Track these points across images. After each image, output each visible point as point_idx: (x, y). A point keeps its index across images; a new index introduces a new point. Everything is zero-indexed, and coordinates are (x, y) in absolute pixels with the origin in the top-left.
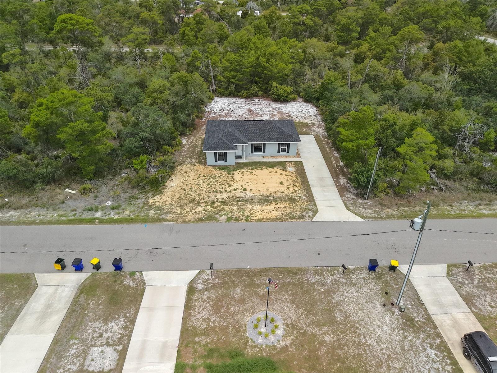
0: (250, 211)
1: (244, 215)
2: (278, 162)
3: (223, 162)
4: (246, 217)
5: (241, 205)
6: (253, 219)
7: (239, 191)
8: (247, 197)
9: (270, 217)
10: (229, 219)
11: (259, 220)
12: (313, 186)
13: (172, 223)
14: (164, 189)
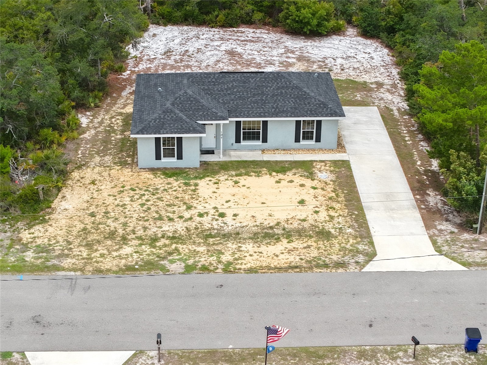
0: (234, 253)
1: (220, 262)
2: (295, 162)
3: (174, 160)
4: (225, 265)
5: (214, 244)
6: (240, 269)
7: (210, 217)
8: (227, 230)
9: (276, 264)
10: (189, 269)
11: (251, 271)
12: (370, 209)
13: (72, 273)
14: (50, 214)
